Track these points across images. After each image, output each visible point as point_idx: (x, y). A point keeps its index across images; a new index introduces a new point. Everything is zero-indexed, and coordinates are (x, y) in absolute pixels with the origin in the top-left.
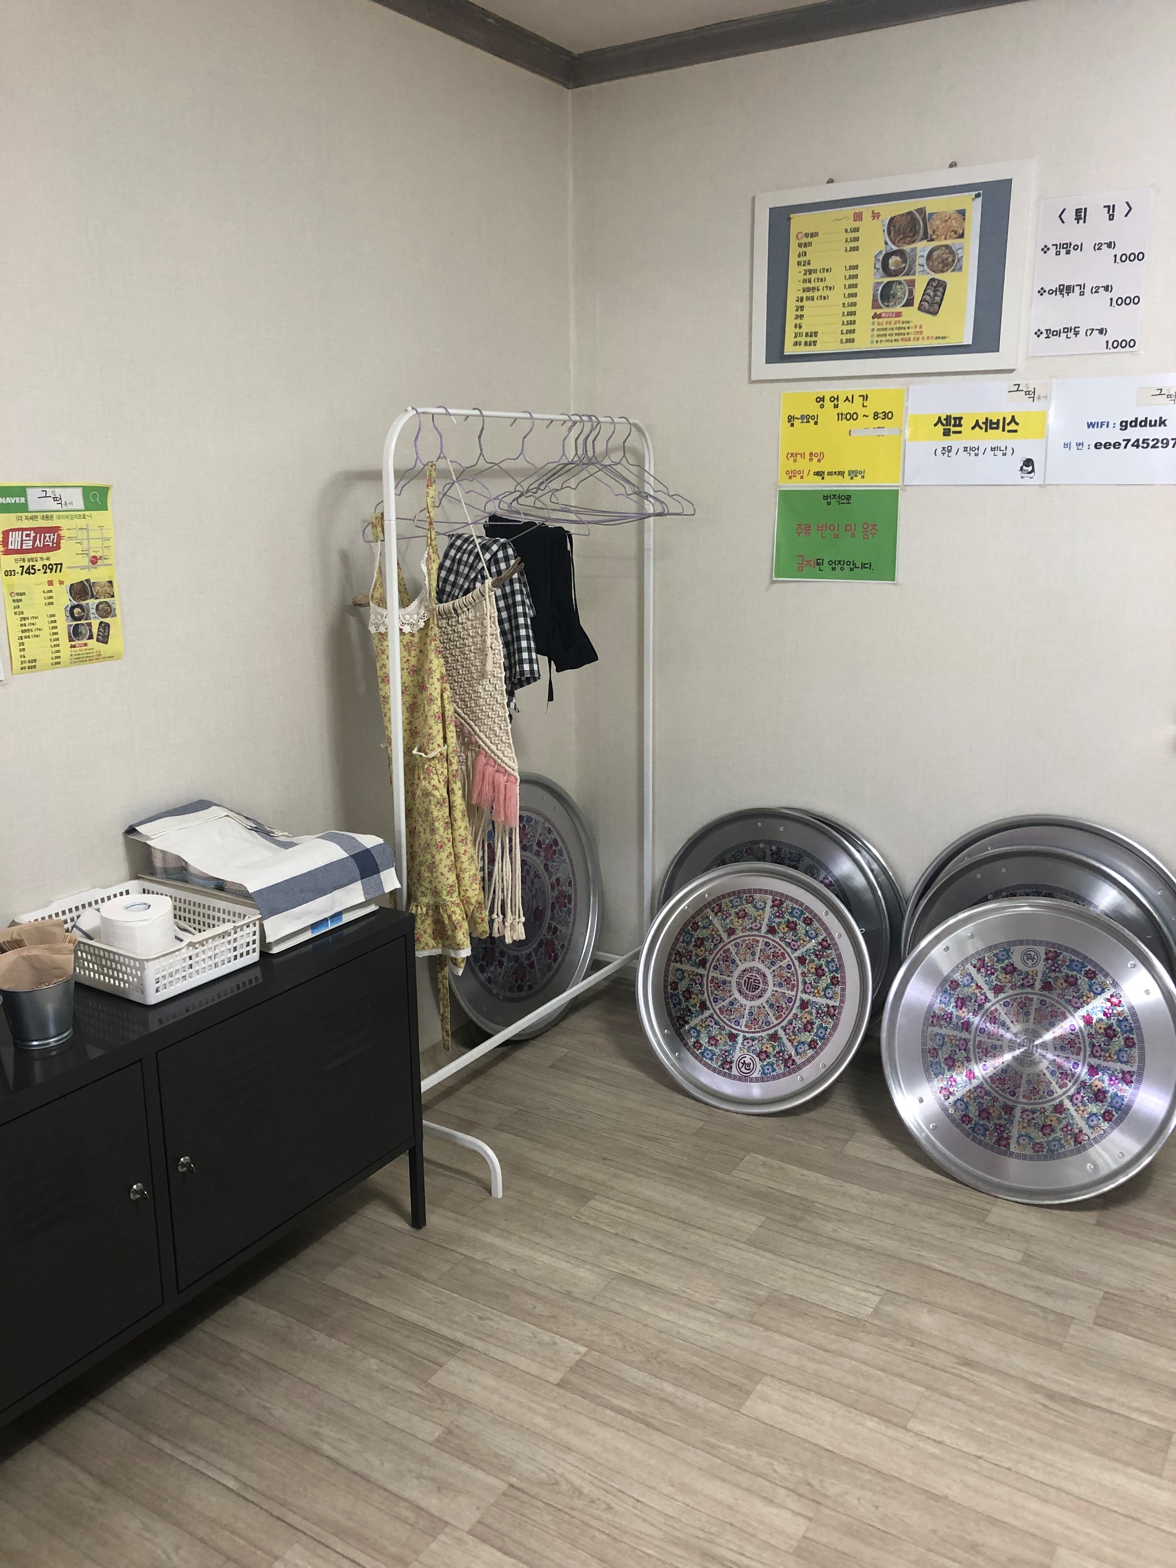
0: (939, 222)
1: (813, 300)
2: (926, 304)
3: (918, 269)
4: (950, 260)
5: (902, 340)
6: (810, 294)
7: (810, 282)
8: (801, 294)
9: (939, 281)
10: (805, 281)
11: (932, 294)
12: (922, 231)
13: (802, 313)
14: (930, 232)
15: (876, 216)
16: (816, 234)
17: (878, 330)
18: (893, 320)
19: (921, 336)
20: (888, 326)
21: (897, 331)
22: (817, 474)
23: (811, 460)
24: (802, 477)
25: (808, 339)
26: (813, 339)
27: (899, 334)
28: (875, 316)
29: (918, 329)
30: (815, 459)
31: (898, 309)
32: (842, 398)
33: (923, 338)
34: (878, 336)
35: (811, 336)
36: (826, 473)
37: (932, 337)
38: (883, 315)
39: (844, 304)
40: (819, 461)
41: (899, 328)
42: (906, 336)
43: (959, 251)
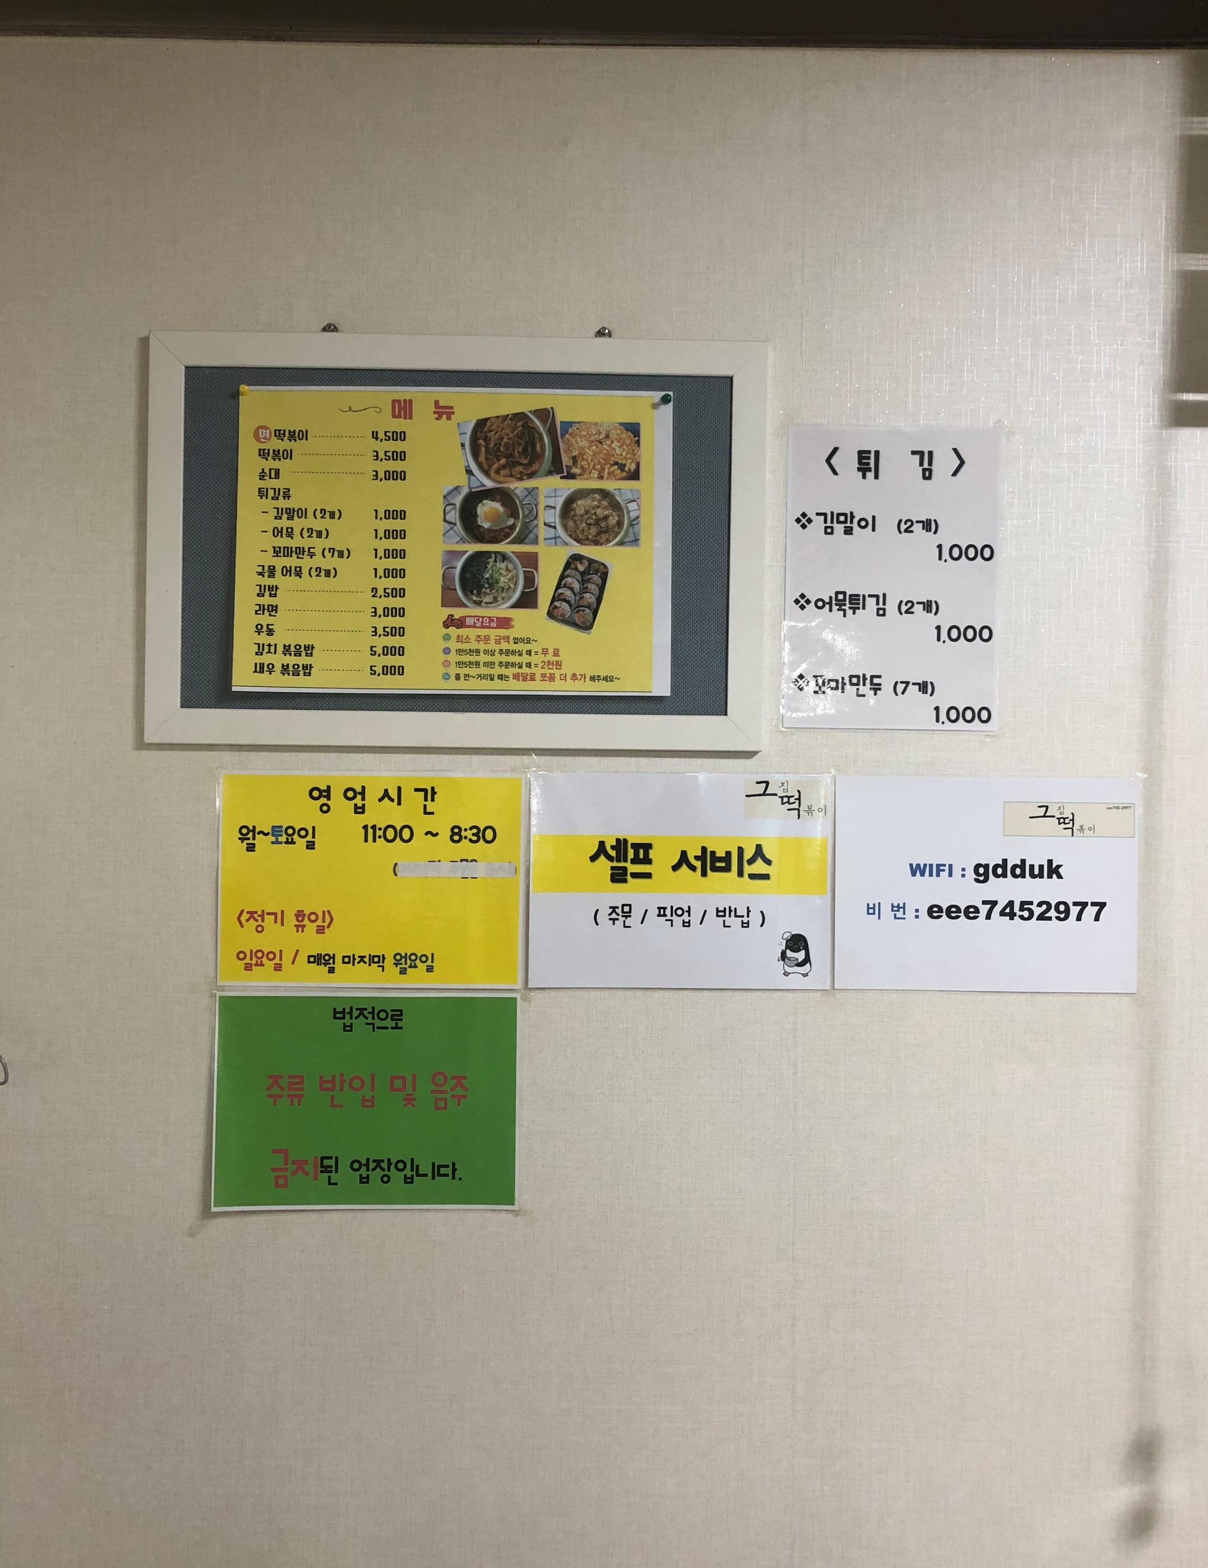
0: (585, 443)
1: (299, 574)
2: (565, 605)
3: (543, 532)
4: (613, 521)
5: (516, 677)
6: (292, 562)
7: (290, 535)
8: (269, 560)
9: (591, 561)
10: (277, 532)
11: (576, 586)
12: (548, 453)
13: (273, 601)
14: (566, 460)
15: (443, 412)
16: (304, 435)
17: (460, 651)
18: (493, 633)
19: (558, 673)
20: (482, 646)
21: (504, 658)
22: (317, 959)
23: (300, 927)
24: (278, 968)
25: (291, 660)
26: (303, 660)
27: (507, 665)
28: (450, 622)
29: (550, 657)
30: (311, 928)
31: (502, 611)
32: (373, 794)
33: (564, 678)
34: (459, 664)
35: (298, 654)
36: (339, 959)
37: (583, 676)
38: (469, 621)
39: (374, 590)
40: (320, 930)
41: (508, 652)
42: (525, 670)
43: (632, 506)
